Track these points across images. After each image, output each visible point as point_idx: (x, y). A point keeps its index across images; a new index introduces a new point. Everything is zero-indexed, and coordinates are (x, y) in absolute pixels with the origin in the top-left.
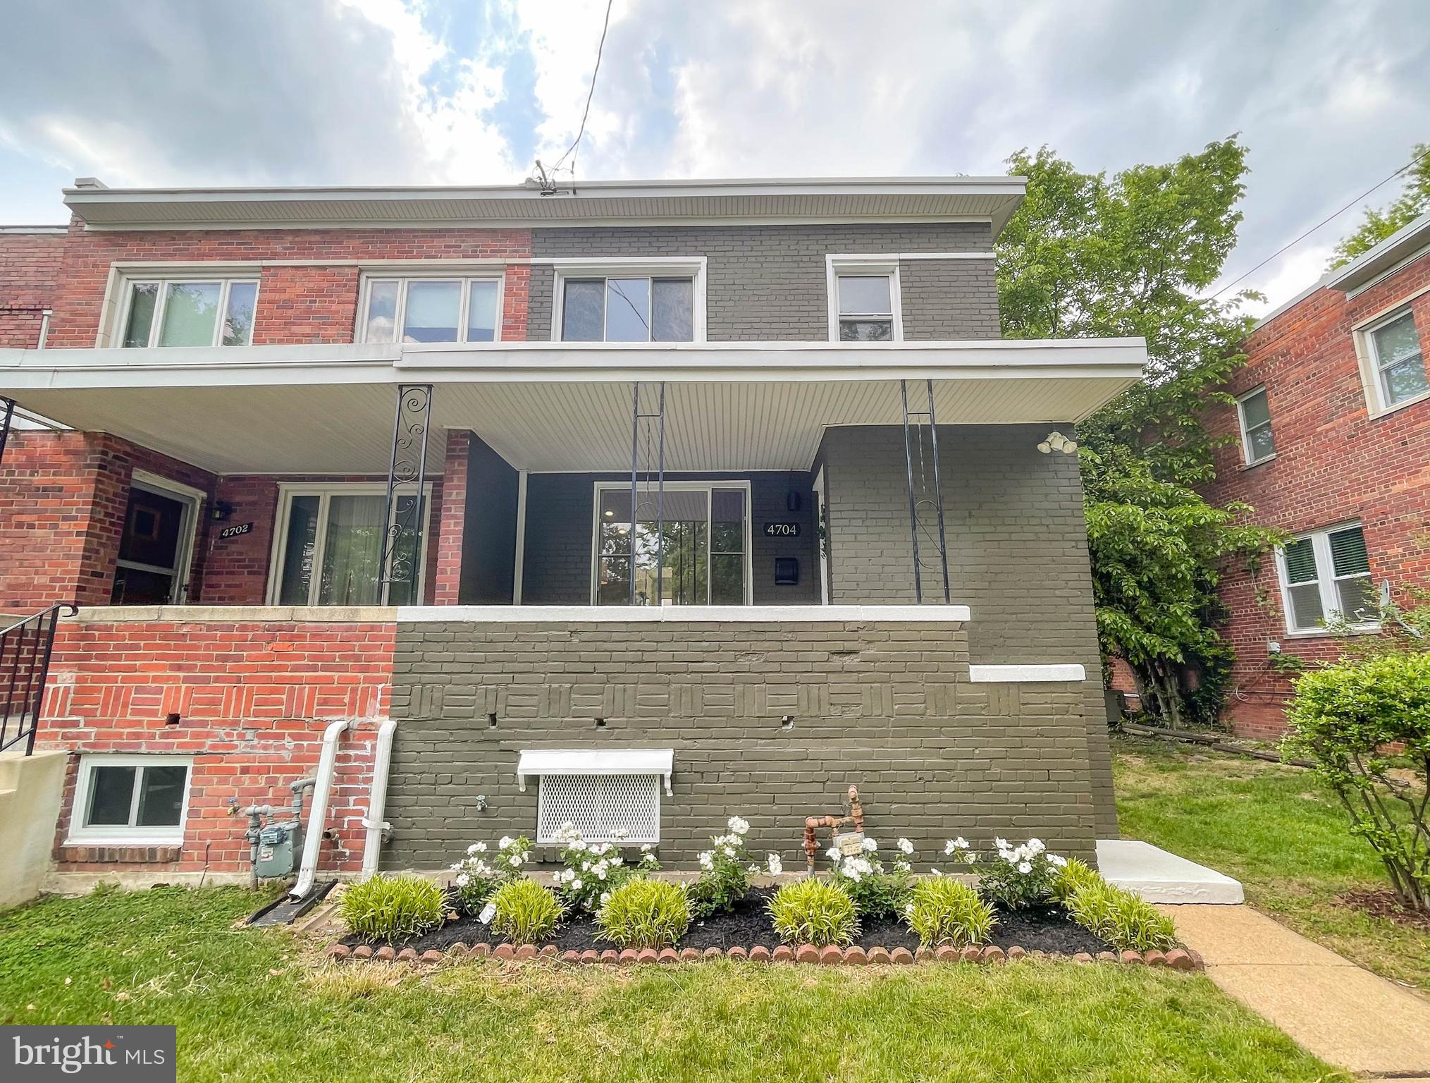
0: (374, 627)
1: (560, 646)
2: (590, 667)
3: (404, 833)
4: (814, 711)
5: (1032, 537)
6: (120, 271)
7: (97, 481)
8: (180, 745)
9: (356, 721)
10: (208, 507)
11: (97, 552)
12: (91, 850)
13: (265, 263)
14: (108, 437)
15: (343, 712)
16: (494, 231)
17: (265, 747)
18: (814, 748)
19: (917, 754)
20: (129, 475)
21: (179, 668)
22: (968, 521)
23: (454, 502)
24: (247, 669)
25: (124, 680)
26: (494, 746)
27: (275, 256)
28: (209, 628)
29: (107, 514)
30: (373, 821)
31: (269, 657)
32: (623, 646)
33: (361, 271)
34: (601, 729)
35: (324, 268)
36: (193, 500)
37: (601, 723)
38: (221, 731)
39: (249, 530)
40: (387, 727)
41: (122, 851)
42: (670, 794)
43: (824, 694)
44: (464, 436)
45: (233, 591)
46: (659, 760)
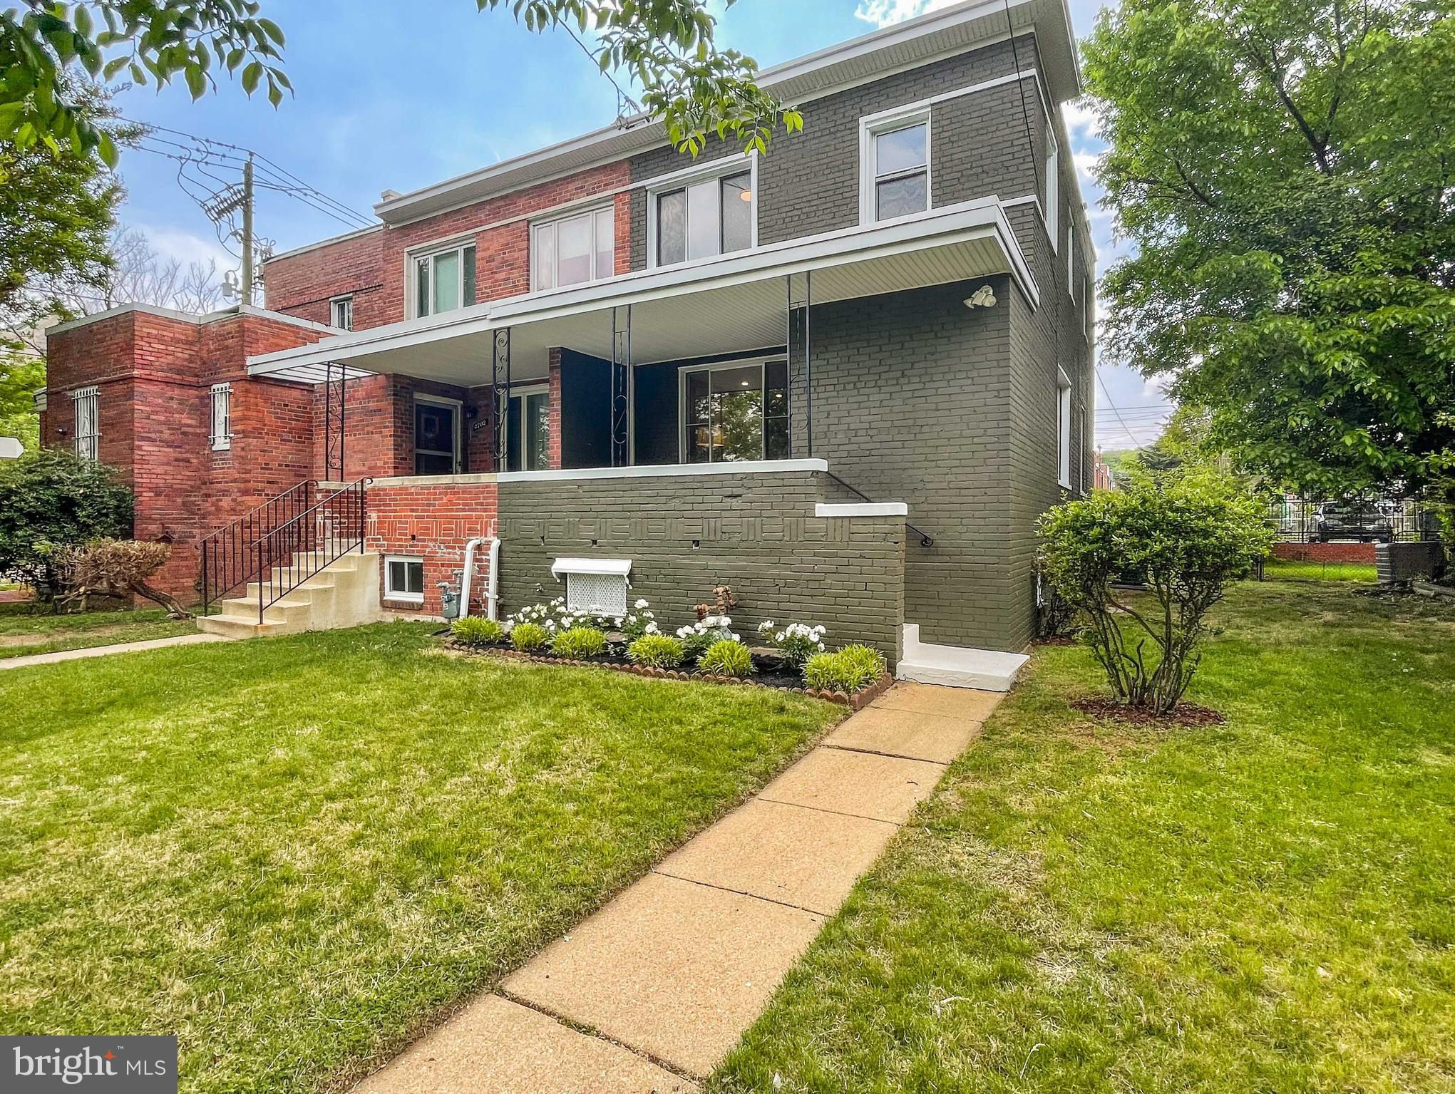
0: (487, 486)
1: (572, 495)
2: (587, 508)
3: (508, 602)
4: (712, 538)
5: (957, 390)
6: (410, 254)
7: (394, 404)
8: (418, 551)
9: (484, 539)
10: (465, 409)
11: (401, 446)
12: (392, 602)
13: (477, 230)
14: (395, 375)
15: (477, 535)
16: (605, 167)
17: (449, 553)
18: (713, 562)
19: (776, 568)
20: (411, 397)
21: (412, 511)
22: (902, 381)
23: (555, 400)
24: (439, 511)
25: (394, 517)
26: (544, 556)
27: (482, 223)
28: (422, 489)
29: (403, 423)
30: (491, 593)
31: (446, 504)
32: (605, 494)
33: (529, 222)
34: (594, 547)
35: (507, 225)
36: (456, 407)
37: (595, 542)
38: (431, 544)
39: (487, 423)
40: (496, 543)
41: (403, 603)
42: (631, 587)
43: (718, 525)
44: (558, 352)
45: (483, 465)
46: (622, 566)
